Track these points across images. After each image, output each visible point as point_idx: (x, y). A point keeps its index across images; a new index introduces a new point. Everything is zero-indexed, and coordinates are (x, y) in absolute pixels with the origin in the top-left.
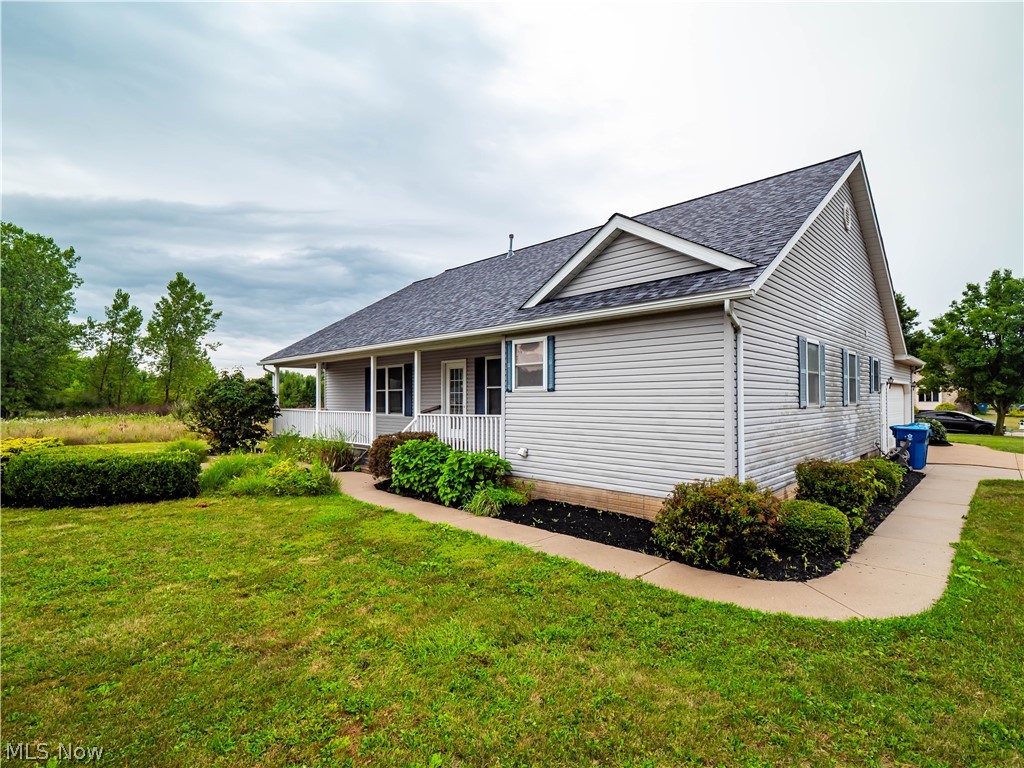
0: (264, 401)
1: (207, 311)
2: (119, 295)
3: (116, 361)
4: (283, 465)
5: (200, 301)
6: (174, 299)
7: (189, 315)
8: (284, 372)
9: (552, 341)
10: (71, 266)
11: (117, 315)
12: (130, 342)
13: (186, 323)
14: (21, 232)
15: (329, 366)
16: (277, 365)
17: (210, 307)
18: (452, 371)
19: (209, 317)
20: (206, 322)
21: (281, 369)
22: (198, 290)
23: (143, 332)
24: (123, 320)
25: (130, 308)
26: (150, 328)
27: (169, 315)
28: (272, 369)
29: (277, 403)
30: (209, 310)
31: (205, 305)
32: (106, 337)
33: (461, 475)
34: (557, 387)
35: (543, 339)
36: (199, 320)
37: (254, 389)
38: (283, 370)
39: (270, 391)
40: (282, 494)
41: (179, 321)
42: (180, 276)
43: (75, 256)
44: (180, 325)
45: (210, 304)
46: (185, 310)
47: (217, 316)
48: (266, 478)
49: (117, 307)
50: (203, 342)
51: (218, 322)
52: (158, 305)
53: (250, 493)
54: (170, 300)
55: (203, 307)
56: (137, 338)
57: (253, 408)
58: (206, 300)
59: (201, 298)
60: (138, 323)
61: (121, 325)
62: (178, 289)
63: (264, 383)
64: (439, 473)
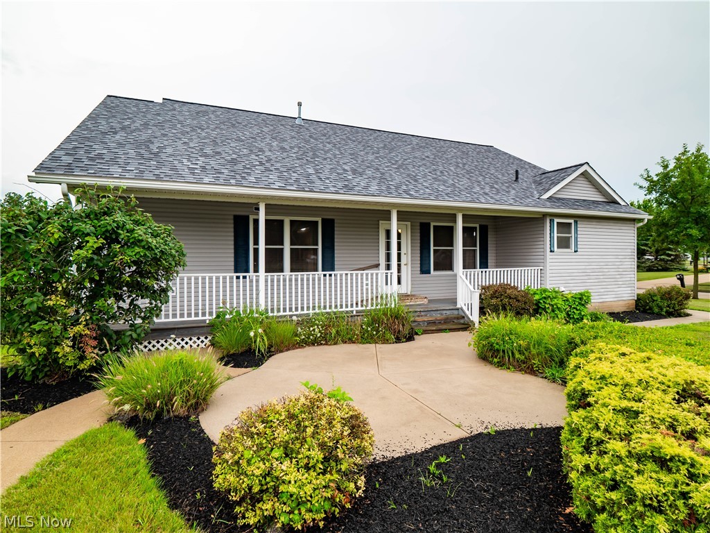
34: (579, 250)
35: (572, 221)
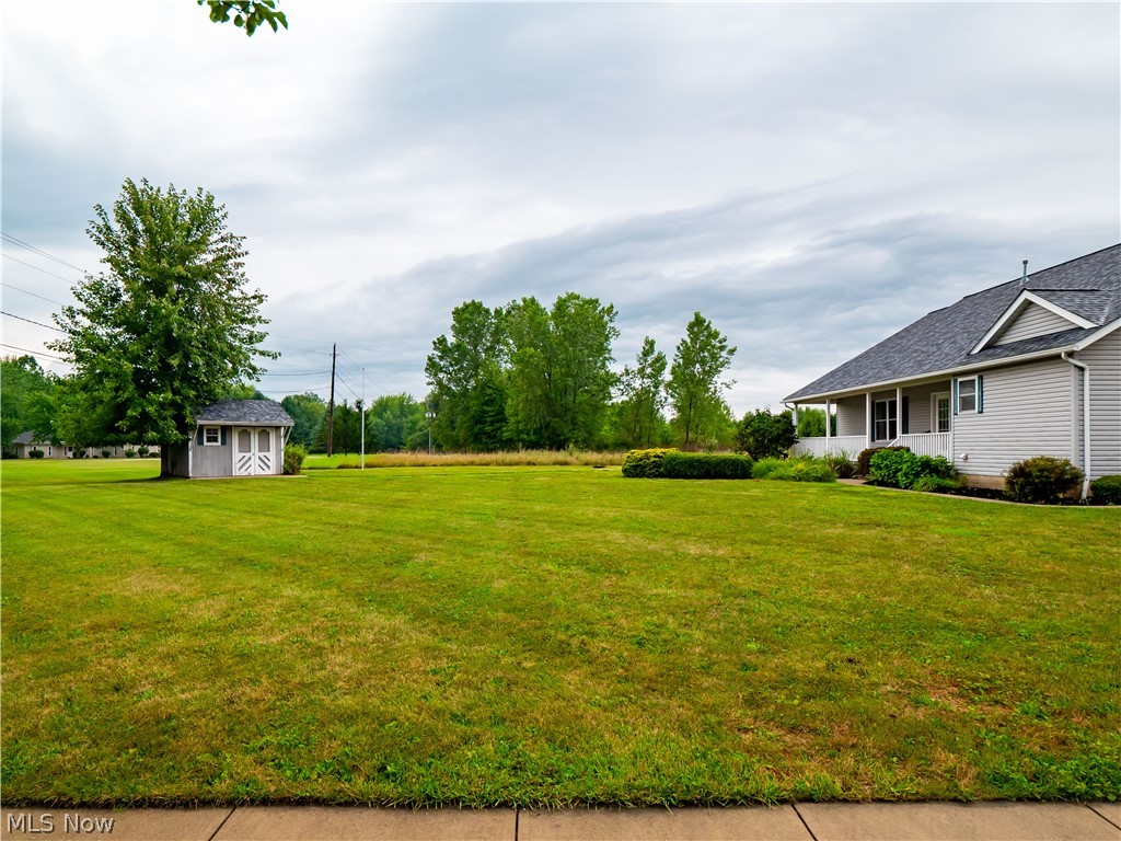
0: (786, 431)
1: (722, 348)
2: (647, 342)
3: (644, 405)
4: (801, 466)
5: (715, 339)
6: (692, 340)
7: (706, 354)
8: (804, 409)
9: (981, 378)
10: (611, 321)
11: (646, 361)
12: (656, 387)
13: (703, 362)
14: (578, 297)
15: (840, 401)
16: (796, 403)
17: (724, 344)
18: (940, 401)
19: (724, 354)
20: (721, 359)
21: (799, 406)
22: (713, 327)
23: (667, 376)
24: (651, 365)
25: (656, 354)
26: (673, 373)
27: (688, 355)
28: (793, 406)
29: (796, 433)
30: (724, 347)
31: (720, 342)
32: (637, 384)
33: (913, 469)
34: (984, 410)
35: (975, 377)
36: (714, 357)
37: (778, 421)
38: (803, 407)
39: (791, 423)
40: (800, 480)
41: (697, 362)
42: (697, 315)
43: (614, 312)
44: (698, 366)
45: (725, 340)
46: (702, 349)
47: (732, 352)
48: (791, 472)
49: (646, 354)
50: (719, 380)
51: (733, 359)
52: (679, 348)
53: (781, 478)
54: (689, 341)
55: (718, 345)
56: (663, 381)
57: (779, 436)
58: (720, 337)
59: (716, 335)
60: (663, 366)
61: (649, 371)
62: (696, 329)
63: (786, 417)
64: (901, 470)
